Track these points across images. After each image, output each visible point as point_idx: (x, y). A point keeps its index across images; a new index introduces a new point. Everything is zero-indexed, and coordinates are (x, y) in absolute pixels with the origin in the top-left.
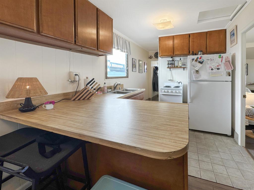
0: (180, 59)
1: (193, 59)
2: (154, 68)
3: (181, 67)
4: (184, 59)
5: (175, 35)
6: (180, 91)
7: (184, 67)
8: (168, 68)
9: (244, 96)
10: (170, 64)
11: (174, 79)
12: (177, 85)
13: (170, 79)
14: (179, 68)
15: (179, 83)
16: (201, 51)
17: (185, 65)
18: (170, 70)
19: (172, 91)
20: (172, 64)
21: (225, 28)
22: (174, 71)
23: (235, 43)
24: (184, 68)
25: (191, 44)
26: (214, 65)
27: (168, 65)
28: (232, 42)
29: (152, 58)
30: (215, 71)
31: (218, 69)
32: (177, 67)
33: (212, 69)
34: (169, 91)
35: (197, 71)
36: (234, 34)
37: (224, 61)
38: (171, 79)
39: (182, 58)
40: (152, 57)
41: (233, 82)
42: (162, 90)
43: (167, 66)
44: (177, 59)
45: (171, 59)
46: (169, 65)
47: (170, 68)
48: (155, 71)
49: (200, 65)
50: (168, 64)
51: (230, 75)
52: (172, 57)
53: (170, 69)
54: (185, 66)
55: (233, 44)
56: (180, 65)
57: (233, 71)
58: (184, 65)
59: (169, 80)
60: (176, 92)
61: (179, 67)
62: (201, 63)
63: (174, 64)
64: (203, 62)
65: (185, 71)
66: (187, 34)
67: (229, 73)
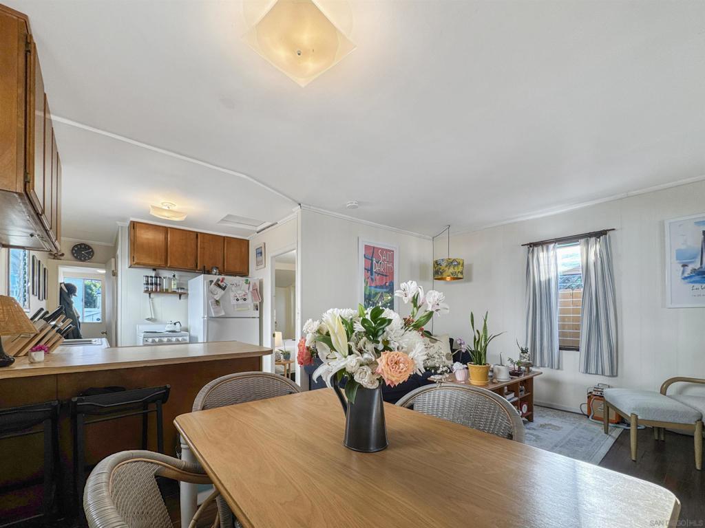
0: (174, 276)
1: (211, 281)
2: (61, 288)
3: (174, 292)
4: (180, 276)
5: (170, 228)
6: (185, 338)
7: (182, 293)
8: (146, 291)
9: (274, 335)
10: (152, 284)
11: (159, 317)
12: (172, 328)
13: (150, 317)
14: (171, 293)
15: (175, 324)
16: (217, 268)
17: (183, 289)
18: (150, 296)
19: (170, 338)
20: (156, 284)
21: (247, 238)
22: (159, 300)
23: (263, 266)
24: (180, 296)
25: (199, 252)
26: (240, 294)
27: (145, 286)
28: (258, 263)
29: (62, 258)
30: (241, 302)
31: (245, 300)
32: (167, 292)
33: (237, 300)
34: (162, 339)
35: (217, 302)
36: (261, 253)
37: (251, 289)
38: (153, 317)
39: (177, 273)
40: (60, 254)
41: (261, 318)
42: (146, 339)
43: (143, 288)
44: (166, 274)
45: (153, 274)
46: (149, 286)
47: (149, 292)
48: (66, 296)
49: (220, 292)
50: (147, 284)
51: (257, 310)
52: (154, 270)
53: (150, 294)
54: (182, 291)
55: (259, 267)
56: (174, 287)
57: (261, 303)
58: (181, 289)
59: (148, 319)
60: (178, 340)
61: (169, 291)
62: (224, 289)
63: (160, 285)
64: (226, 286)
65: (182, 300)
66: (194, 232)
67: (257, 306)
